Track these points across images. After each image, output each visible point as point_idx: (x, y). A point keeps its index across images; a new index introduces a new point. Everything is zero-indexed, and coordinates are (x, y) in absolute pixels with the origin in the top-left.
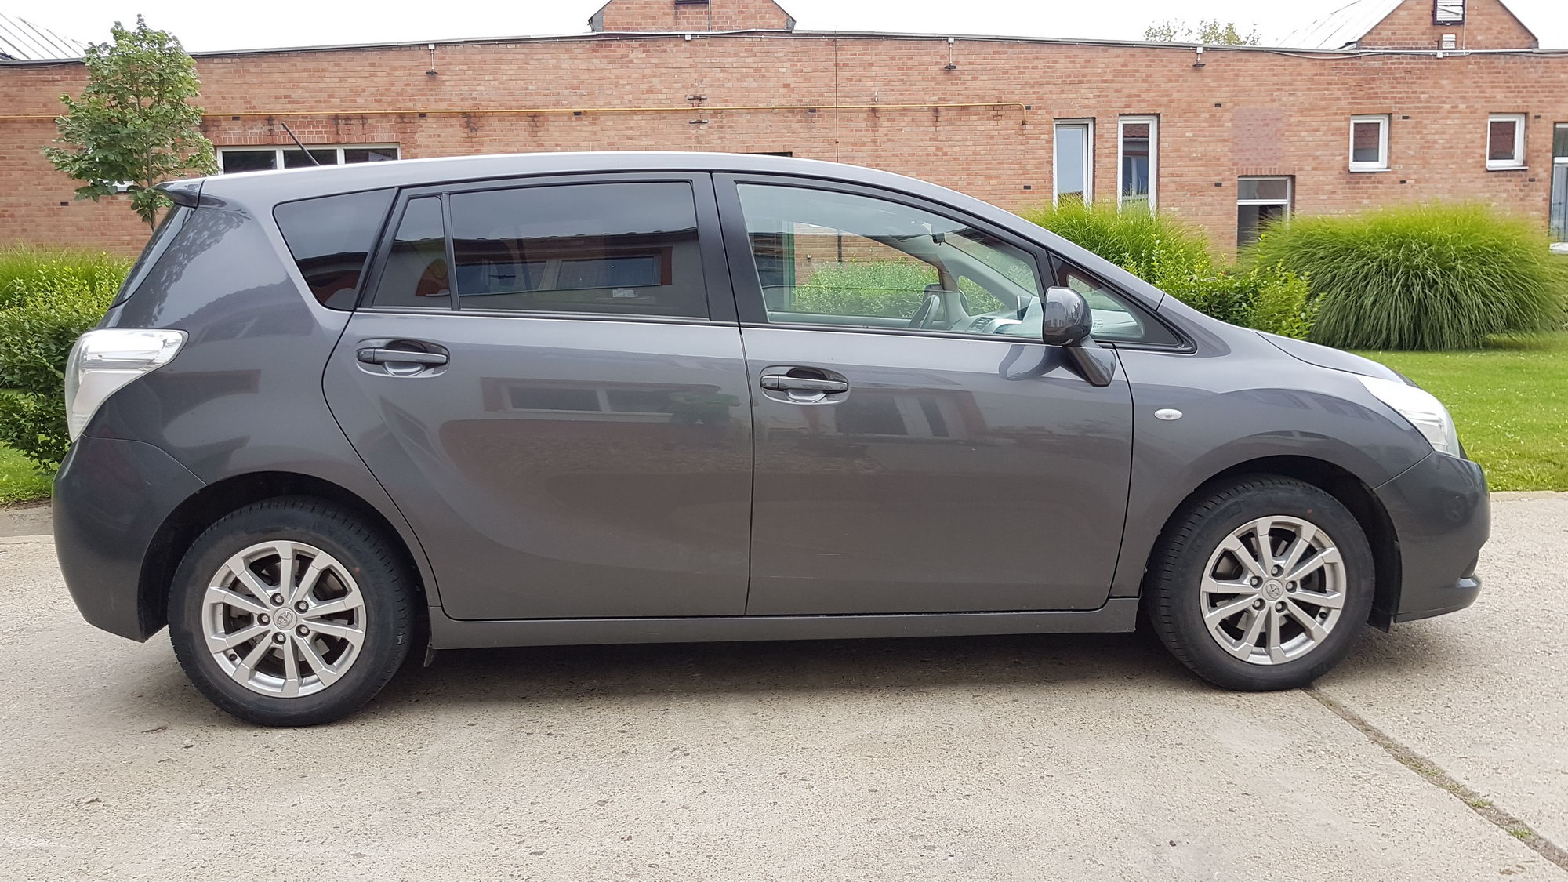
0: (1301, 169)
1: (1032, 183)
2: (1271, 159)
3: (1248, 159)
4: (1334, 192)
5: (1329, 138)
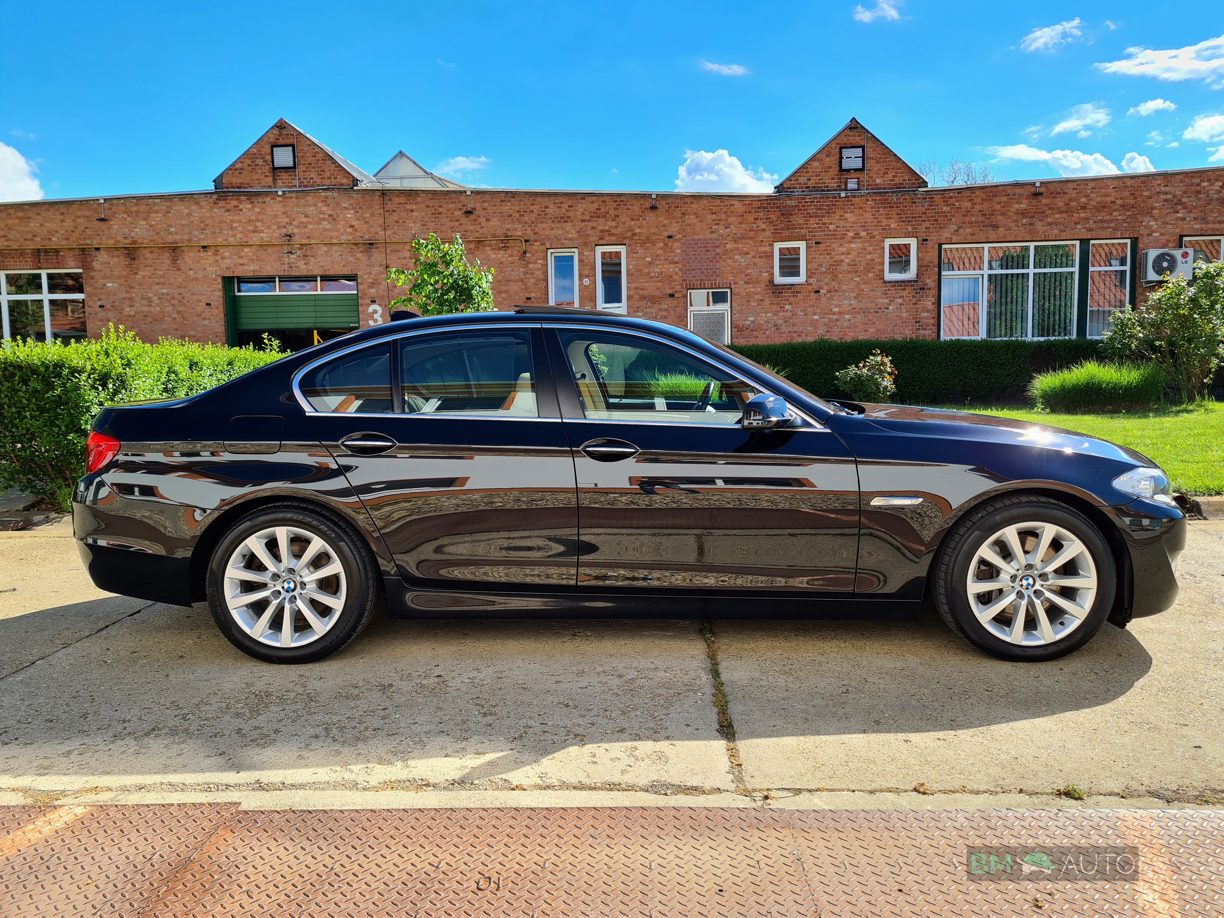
0: (736, 283)
1: (532, 295)
2: (713, 276)
3: (694, 276)
4: (763, 300)
5: (757, 260)
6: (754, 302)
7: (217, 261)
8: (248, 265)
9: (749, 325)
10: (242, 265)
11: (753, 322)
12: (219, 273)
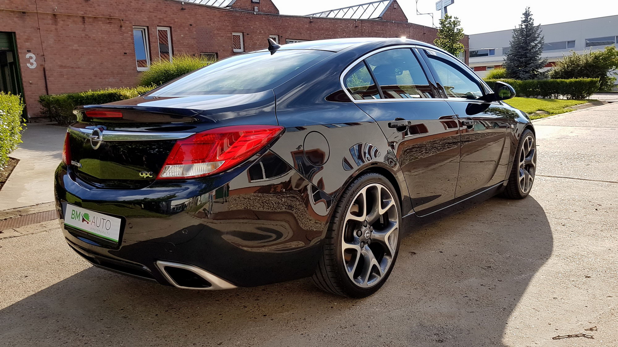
0: (219, 51)
1: (127, 51)
2: (210, 46)
3: (202, 46)
5: (227, 40)
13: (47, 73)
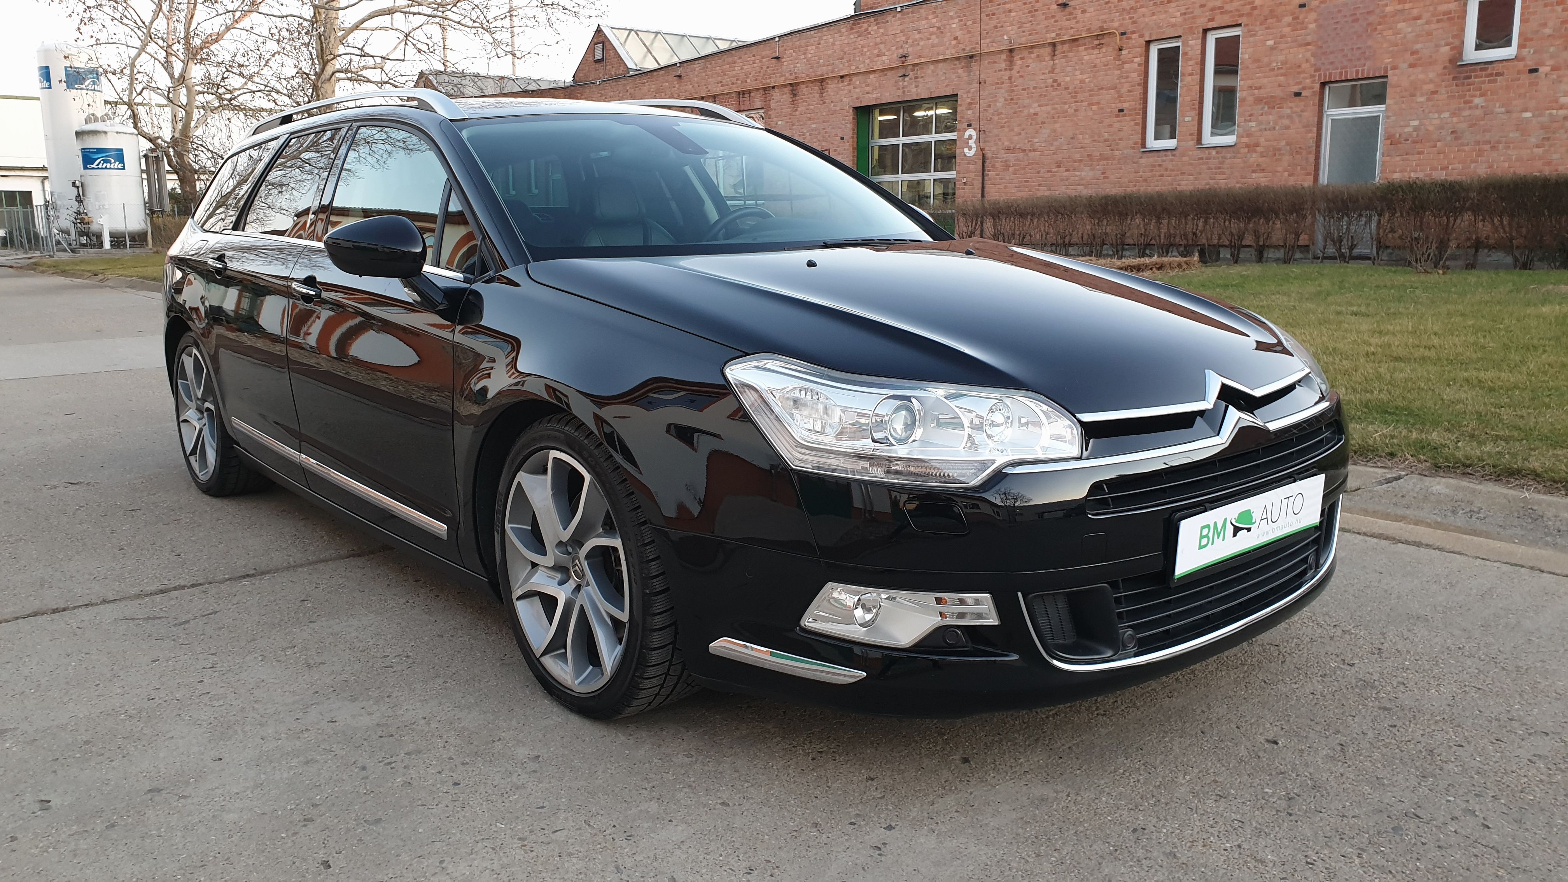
0: (1394, 68)
1: (1125, 106)
2: (1359, 59)
3: (1332, 63)
4: (1435, 92)
6: (1422, 95)
7: (850, 92)
8: (872, 93)
9: (1410, 134)
10: (868, 93)
11: (1416, 129)
12: (851, 104)
13: (986, 165)
